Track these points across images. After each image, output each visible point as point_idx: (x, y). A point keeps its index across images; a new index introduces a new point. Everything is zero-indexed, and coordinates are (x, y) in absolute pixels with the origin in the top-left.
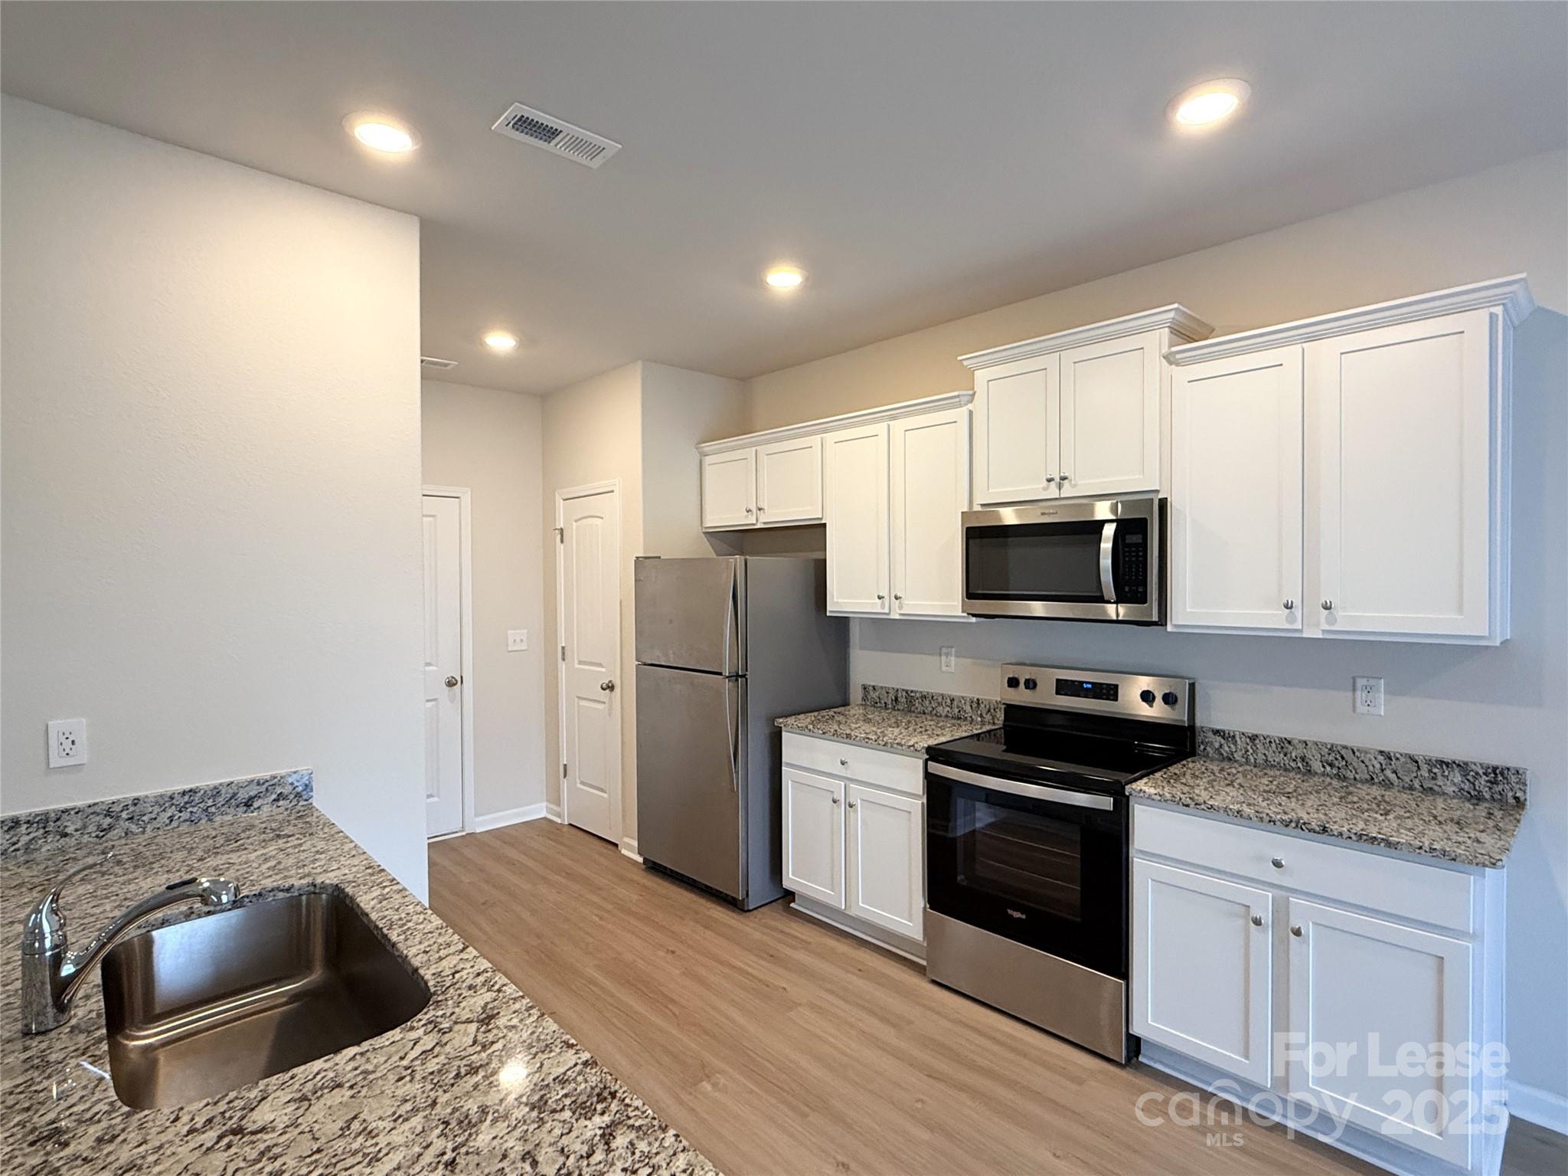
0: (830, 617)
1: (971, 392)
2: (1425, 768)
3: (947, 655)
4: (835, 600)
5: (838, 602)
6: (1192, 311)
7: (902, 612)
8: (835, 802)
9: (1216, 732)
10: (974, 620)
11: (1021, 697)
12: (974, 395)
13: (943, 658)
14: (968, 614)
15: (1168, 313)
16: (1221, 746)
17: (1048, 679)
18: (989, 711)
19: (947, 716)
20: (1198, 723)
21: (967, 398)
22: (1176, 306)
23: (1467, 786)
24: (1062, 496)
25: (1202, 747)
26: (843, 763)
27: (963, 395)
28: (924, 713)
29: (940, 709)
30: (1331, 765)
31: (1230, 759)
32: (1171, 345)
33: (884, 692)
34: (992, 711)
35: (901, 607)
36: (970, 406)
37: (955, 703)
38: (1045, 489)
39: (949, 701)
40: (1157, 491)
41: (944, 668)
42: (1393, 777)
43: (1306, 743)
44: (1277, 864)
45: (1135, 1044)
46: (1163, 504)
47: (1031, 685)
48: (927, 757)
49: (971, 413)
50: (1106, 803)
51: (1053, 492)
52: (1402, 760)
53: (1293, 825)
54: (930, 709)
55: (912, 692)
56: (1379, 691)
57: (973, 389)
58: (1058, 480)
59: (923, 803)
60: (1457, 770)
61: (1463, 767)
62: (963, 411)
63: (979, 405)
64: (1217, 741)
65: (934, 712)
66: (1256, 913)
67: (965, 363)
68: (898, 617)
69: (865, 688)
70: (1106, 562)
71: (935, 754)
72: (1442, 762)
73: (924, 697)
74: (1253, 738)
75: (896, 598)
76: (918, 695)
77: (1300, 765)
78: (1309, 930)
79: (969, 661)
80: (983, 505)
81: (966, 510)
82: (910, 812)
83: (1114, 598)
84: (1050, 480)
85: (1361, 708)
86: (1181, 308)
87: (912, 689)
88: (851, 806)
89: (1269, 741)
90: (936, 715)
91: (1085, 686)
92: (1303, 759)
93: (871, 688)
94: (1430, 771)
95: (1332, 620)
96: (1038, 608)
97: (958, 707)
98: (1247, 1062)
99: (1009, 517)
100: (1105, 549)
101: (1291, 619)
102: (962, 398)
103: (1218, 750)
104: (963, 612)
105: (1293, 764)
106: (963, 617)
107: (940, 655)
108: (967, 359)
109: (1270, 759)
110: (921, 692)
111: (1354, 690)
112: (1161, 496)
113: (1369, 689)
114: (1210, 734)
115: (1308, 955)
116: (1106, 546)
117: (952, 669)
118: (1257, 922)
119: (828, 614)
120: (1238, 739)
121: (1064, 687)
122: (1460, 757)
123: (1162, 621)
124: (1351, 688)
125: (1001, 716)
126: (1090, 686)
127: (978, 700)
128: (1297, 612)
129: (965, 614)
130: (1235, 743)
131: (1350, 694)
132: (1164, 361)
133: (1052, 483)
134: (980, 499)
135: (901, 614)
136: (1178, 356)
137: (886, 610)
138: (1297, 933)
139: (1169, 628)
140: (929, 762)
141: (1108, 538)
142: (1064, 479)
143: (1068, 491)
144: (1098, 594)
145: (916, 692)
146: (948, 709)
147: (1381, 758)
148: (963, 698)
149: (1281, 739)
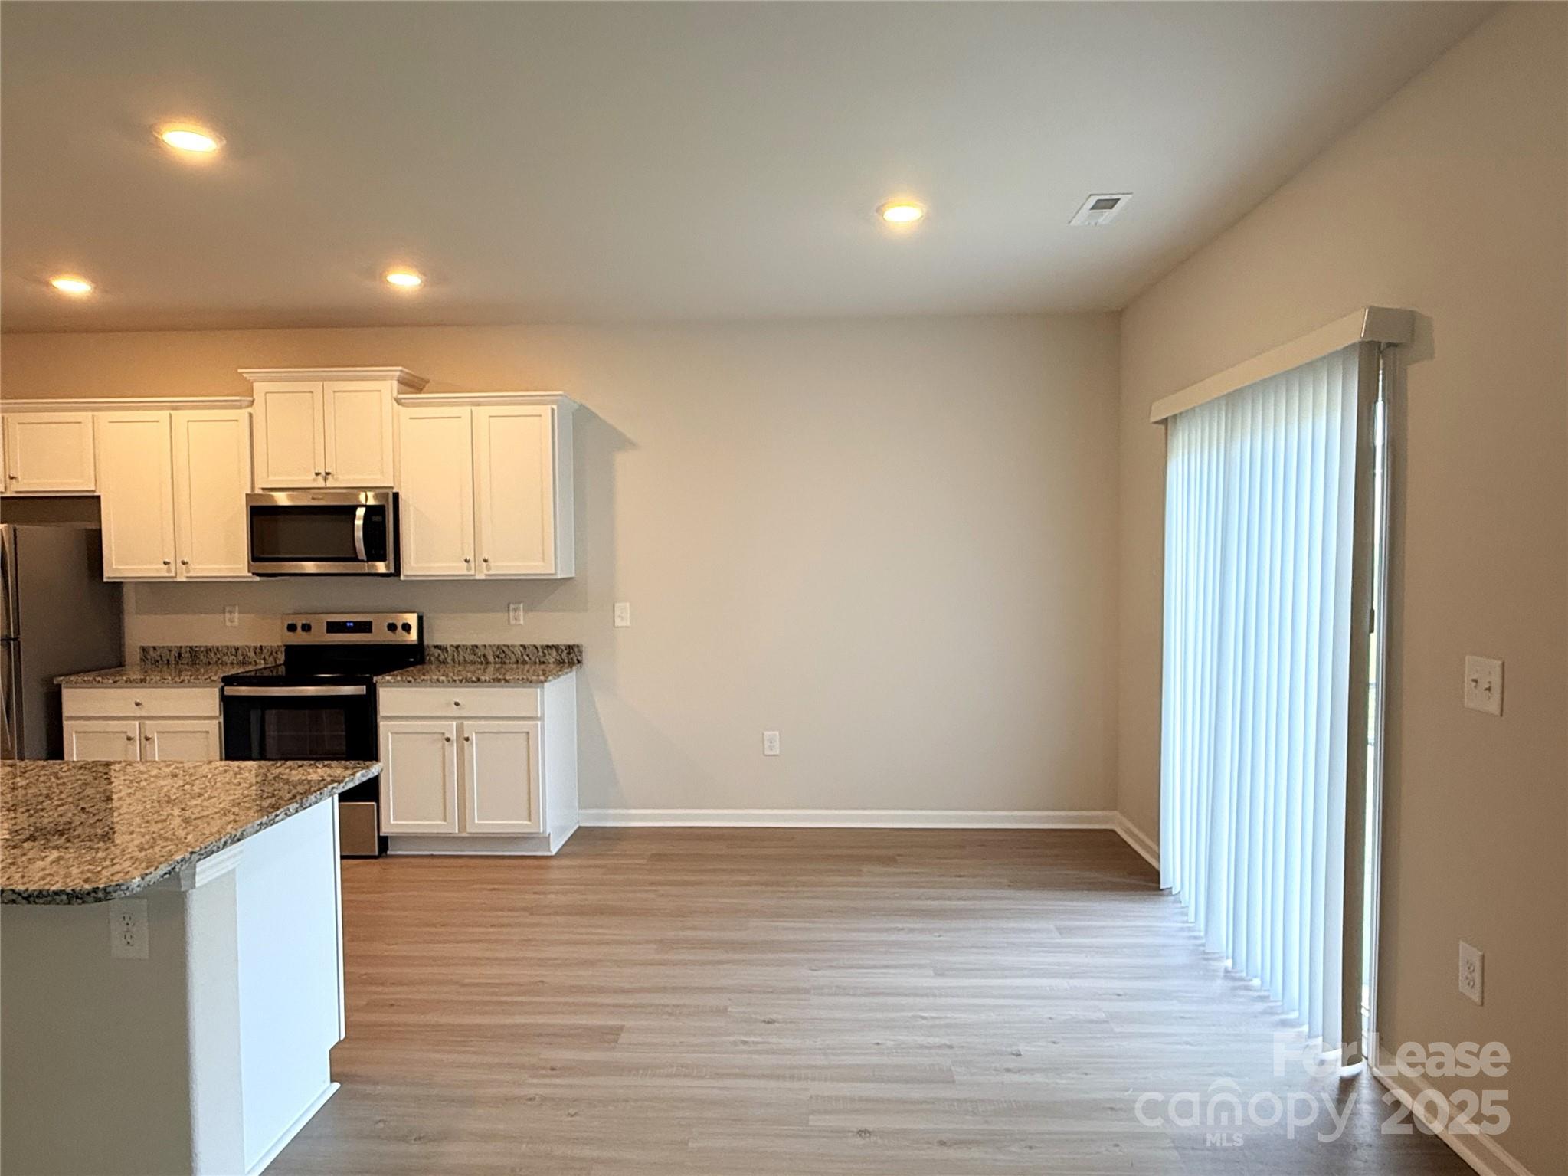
0: (107, 583)
1: (251, 399)
2: (540, 650)
3: (231, 612)
4: (114, 567)
5: (115, 566)
6: (409, 369)
7: (189, 575)
8: (129, 739)
9: (436, 647)
10: (258, 579)
11: (300, 638)
12: (253, 401)
13: (227, 615)
14: (253, 574)
15: (396, 371)
16: (439, 655)
17: (319, 624)
18: (271, 654)
19: (232, 663)
20: (426, 643)
21: (247, 403)
22: (400, 368)
23: (558, 658)
24: (328, 486)
25: (428, 658)
26: (138, 704)
27: (244, 401)
28: (210, 663)
29: (225, 659)
30: (498, 657)
31: (444, 662)
32: (399, 393)
33: (165, 650)
34: (274, 654)
35: (188, 571)
36: (250, 410)
37: (240, 652)
38: (314, 480)
39: (234, 651)
40: (392, 488)
41: (228, 624)
42: (527, 658)
43: (485, 646)
44: (457, 704)
45: (384, 842)
46: (396, 496)
47: (306, 628)
48: (223, 684)
49: (251, 415)
50: (361, 690)
51: (320, 483)
52: (531, 648)
53: (464, 681)
54: (215, 659)
55: (196, 647)
56: (520, 610)
57: (252, 396)
58: (323, 474)
59: (220, 723)
60: (554, 649)
61: (556, 647)
62: (244, 413)
63: (258, 410)
64: (437, 652)
65: (220, 661)
66: (447, 735)
67: (245, 375)
68: (184, 580)
69: (144, 649)
70: (359, 534)
71: (228, 681)
72: (548, 646)
73: (208, 650)
74: (457, 647)
75: (184, 563)
76: (202, 649)
77: (482, 660)
78: (474, 737)
79: (253, 616)
80: (263, 489)
81: (249, 492)
82: (207, 732)
83: (365, 558)
84: (317, 474)
85: (513, 622)
86: (404, 369)
87: (196, 645)
88: (147, 739)
89: (466, 647)
90: (221, 664)
91: (348, 624)
92: (484, 656)
93: (152, 649)
94: (543, 652)
95: (488, 568)
96: (310, 567)
97: (243, 655)
98: (445, 823)
99: (282, 499)
100: (358, 525)
101: (469, 569)
102: (242, 403)
103: (437, 658)
104: (249, 572)
105: (479, 660)
106: (249, 577)
107: (224, 613)
108: (247, 373)
109: (467, 659)
110: (206, 647)
111: (509, 610)
112: (395, 491)
113: (515, 610)
114: (432, 649)
115: (473, 750)
116: (359, 523)
117: (236, 623)
118: (448, 740)
119: (105, 580)
120: (449, 649)
121: (334, 627)
122: (555, 644)
123: (397, 572)
124: (507, 609)
125: (282, 658)
126: (352, 624)
127: (261, 646)
128: (472, 564)
129: (250, 574)
130: (447, 651)
131: (507, 614)
132: (395, 402)
133: (319, 477)
134: (260, 485)
135: (187, 577)
136: (403, 401)
137: (173, 574)
138: (467, 739)
139: (402, 578)
140: (226, 688)
141: (359, 519)
142: (328, 474)
143: (330, 483)
144: (353, 556)
145: (200, 647)
146: (233, 657)
147: (521, 649)
148: (247, 646)
149: (472, 646)
